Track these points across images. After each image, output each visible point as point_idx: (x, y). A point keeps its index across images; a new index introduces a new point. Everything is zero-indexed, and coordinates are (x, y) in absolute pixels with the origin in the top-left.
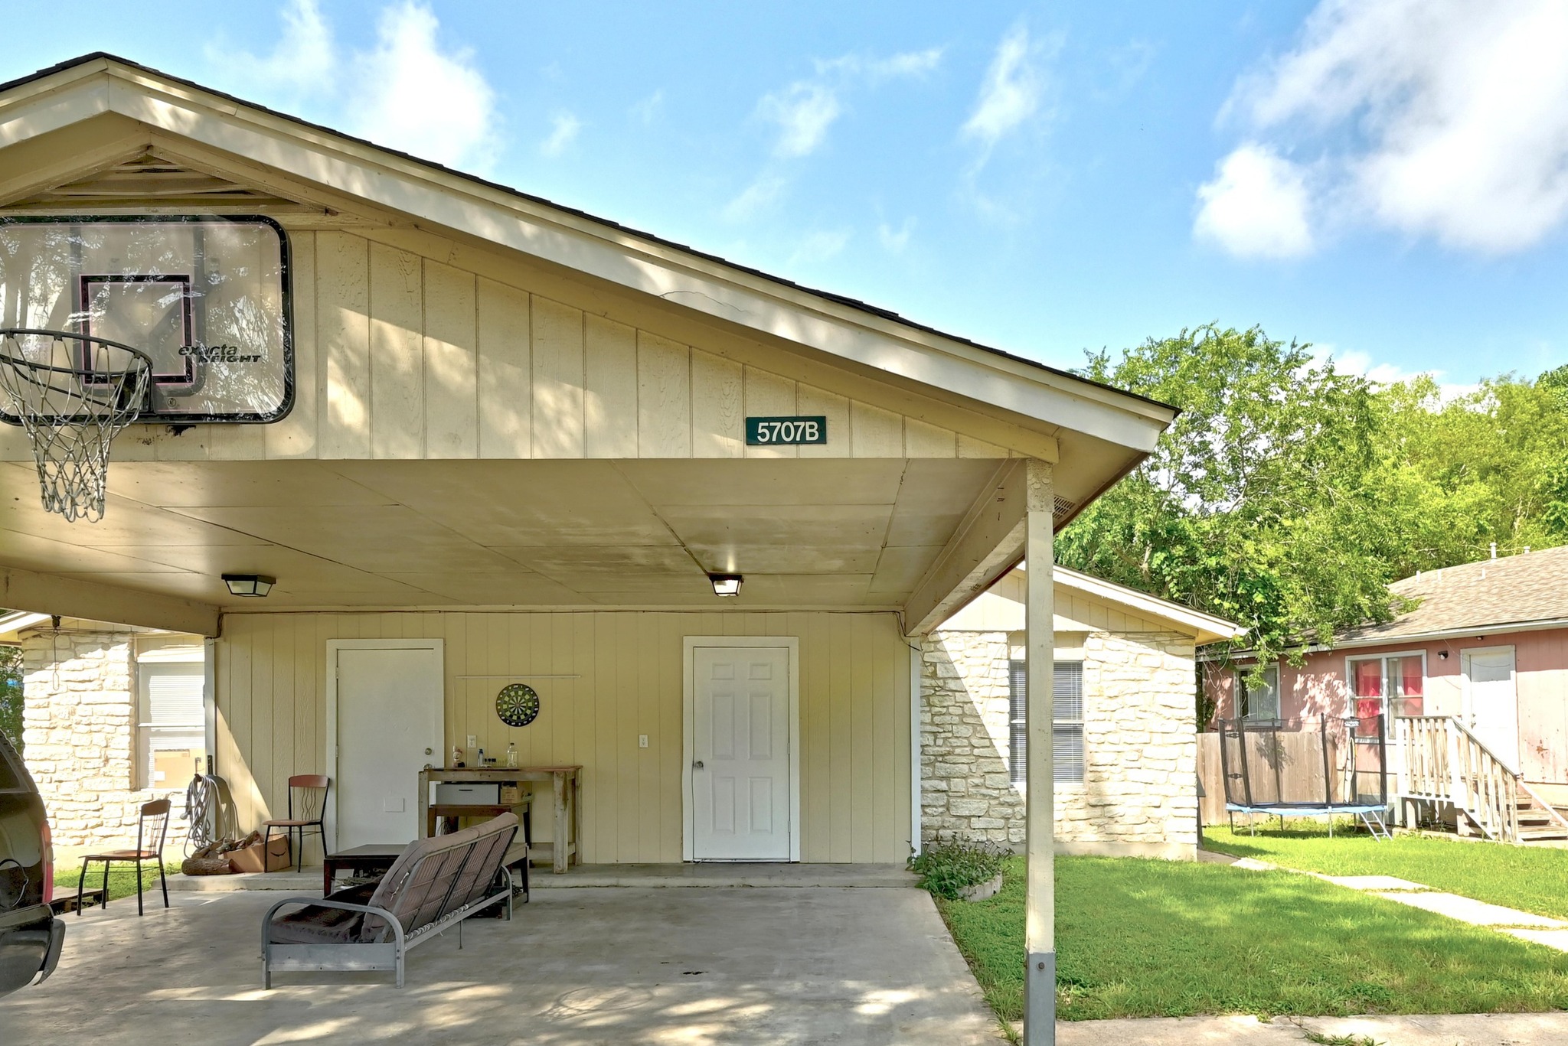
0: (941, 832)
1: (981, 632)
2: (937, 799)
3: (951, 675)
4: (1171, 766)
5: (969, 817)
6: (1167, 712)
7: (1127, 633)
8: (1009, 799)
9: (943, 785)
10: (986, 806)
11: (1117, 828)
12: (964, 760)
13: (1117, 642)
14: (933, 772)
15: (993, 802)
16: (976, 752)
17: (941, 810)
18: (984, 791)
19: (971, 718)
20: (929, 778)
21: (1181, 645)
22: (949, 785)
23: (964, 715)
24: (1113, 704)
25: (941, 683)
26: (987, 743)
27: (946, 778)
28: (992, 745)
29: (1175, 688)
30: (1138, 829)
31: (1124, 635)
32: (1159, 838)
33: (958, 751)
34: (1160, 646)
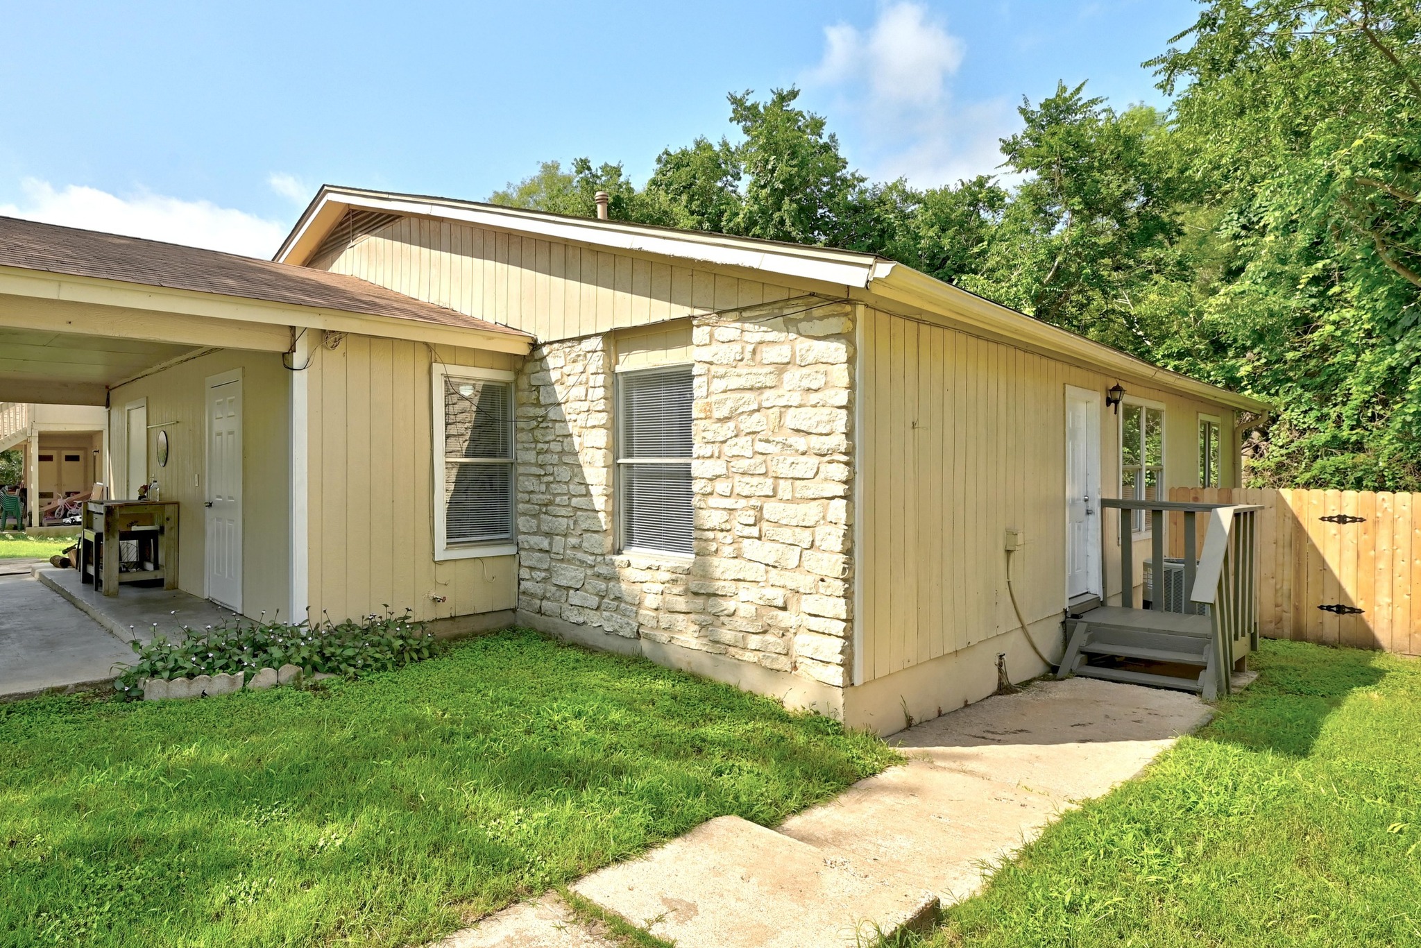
0: (545, 603)
1: (580, 339)
2: (540, 560)
3: (551, 400)
4: (805, 537)
5: (568, 588)
6: (800, 443)
7: (741, 310)
8: (603, 570)
9: (545, 544)
10: (582, 575)
11: (726, 635)
12: (563, 512)
13: (729, 329)
14: (539, 526)
15: (589, 572)
16: (574, 501)
17: (543, 574)
18: (580, 555)
19: (569, 457)
20: (535, 533)
21: (821, 318)
22: (550, 544)
23: (562, 452)
24: (727, 430)
25: (541, 412)
26: (582, 490)
27: (548, 535)
28: (588, 494)
29: (814, 398)
30: (754, 641)
31: (735, 315)
32: (784, 664)
33: (558, 500)
34: (789, 324)
